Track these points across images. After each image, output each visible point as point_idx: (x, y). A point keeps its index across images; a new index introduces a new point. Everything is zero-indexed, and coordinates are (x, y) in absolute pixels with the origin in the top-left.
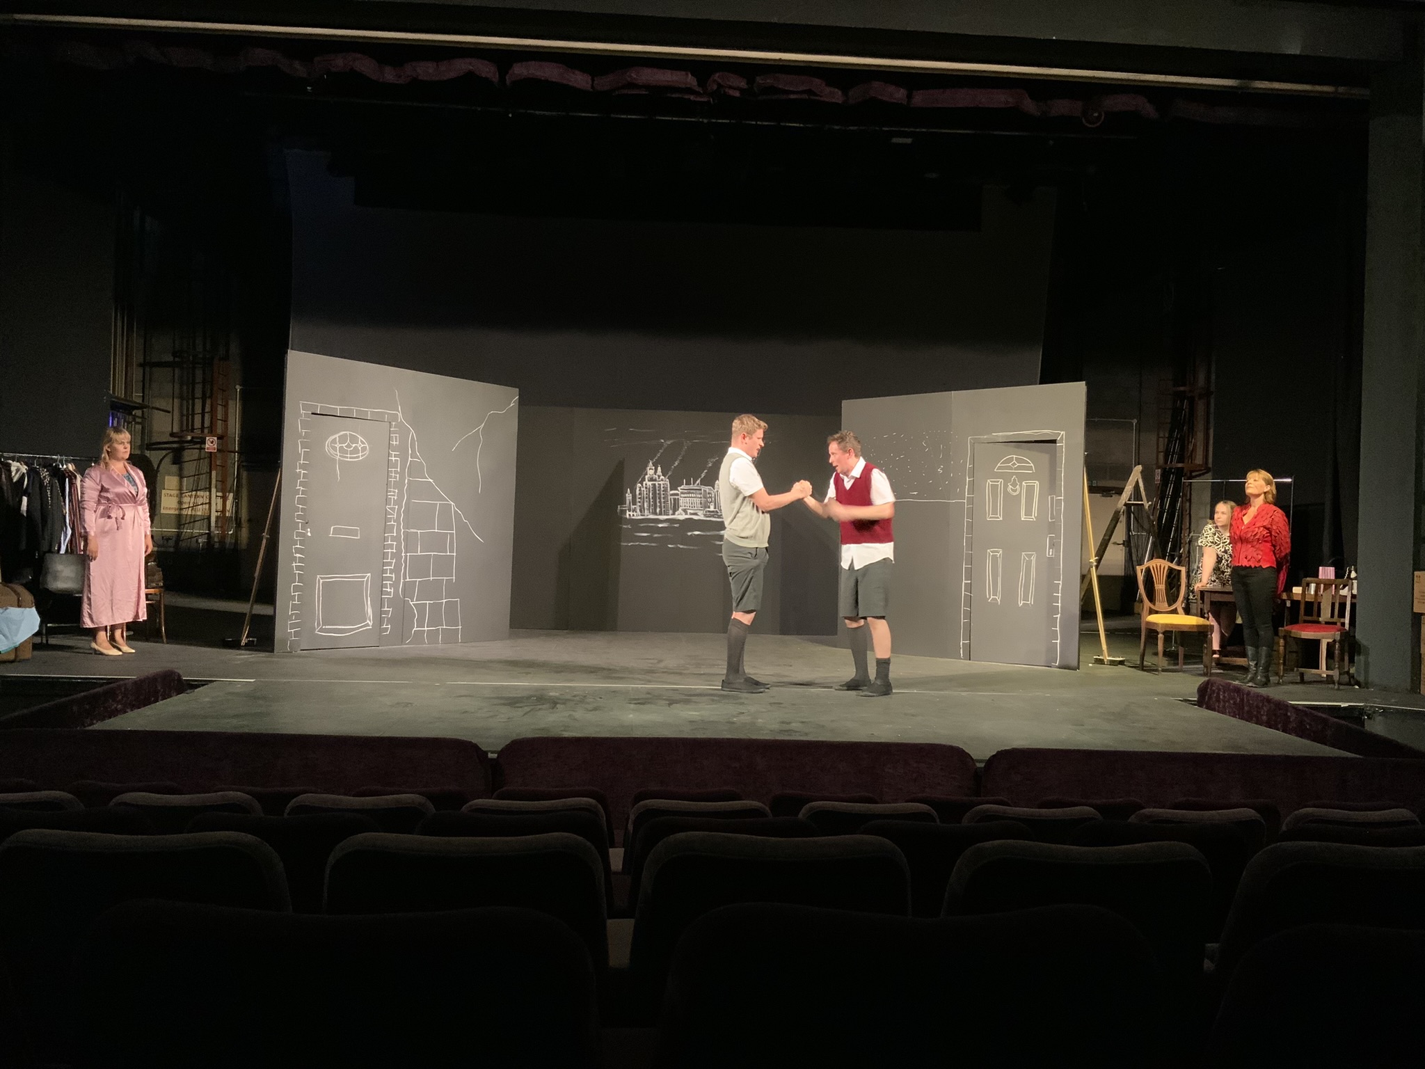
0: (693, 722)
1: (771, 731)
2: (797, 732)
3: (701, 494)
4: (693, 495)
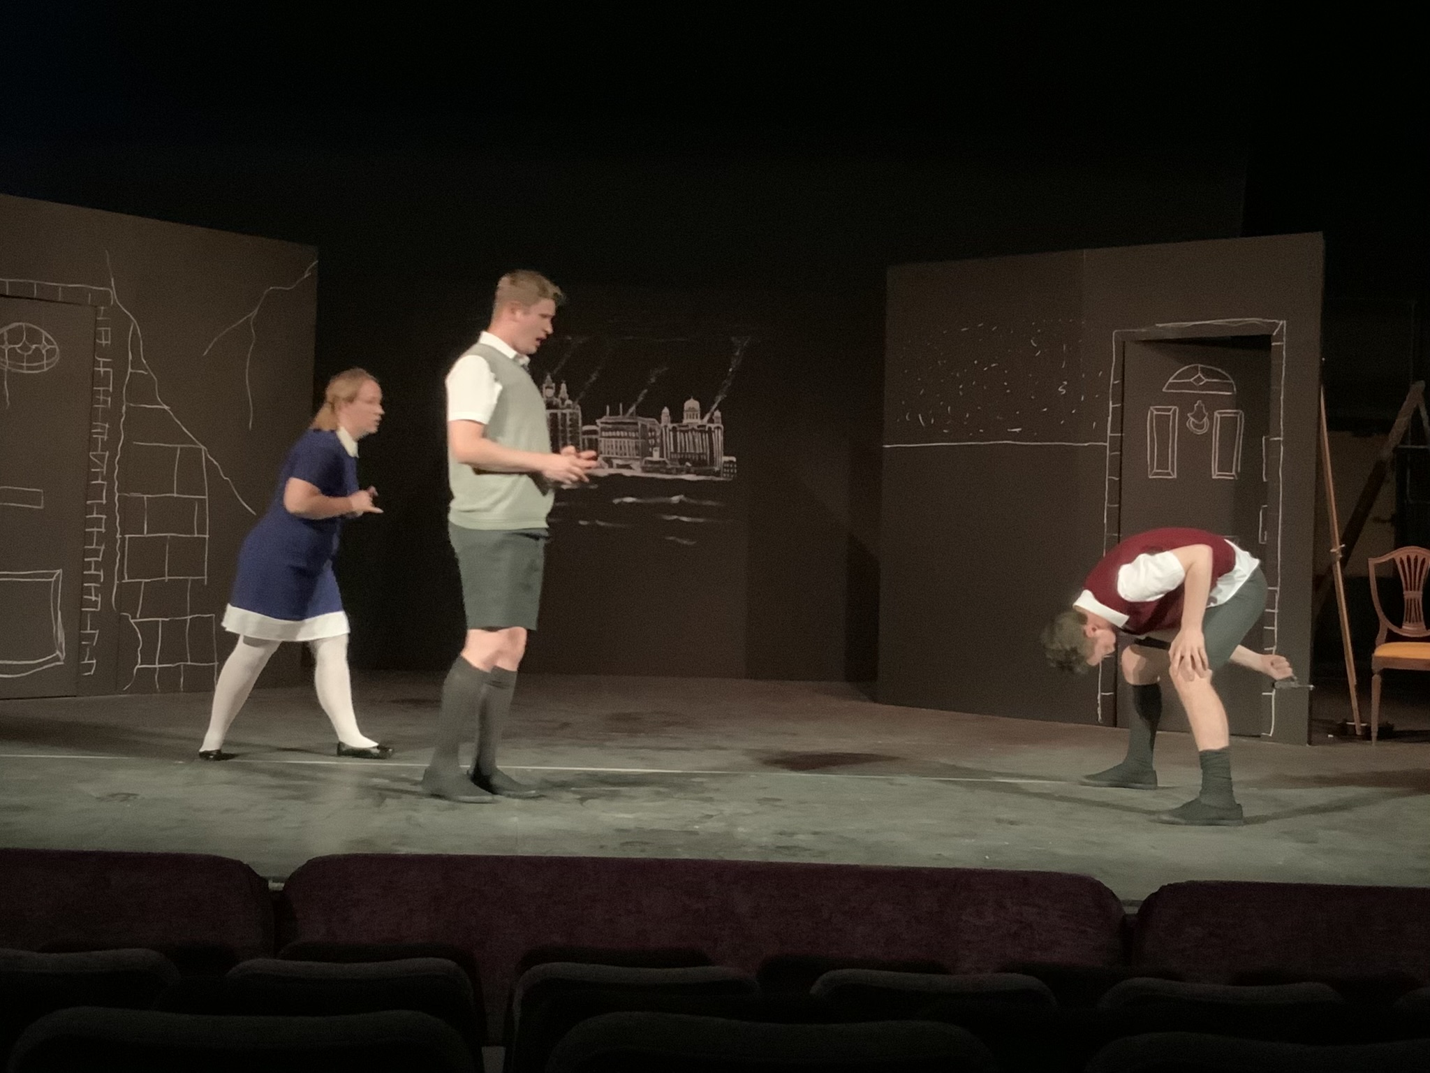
0: (623, 830)
1: (761, 847)
2: (806, 850)
3: (638, 431)
4: (622, 433)
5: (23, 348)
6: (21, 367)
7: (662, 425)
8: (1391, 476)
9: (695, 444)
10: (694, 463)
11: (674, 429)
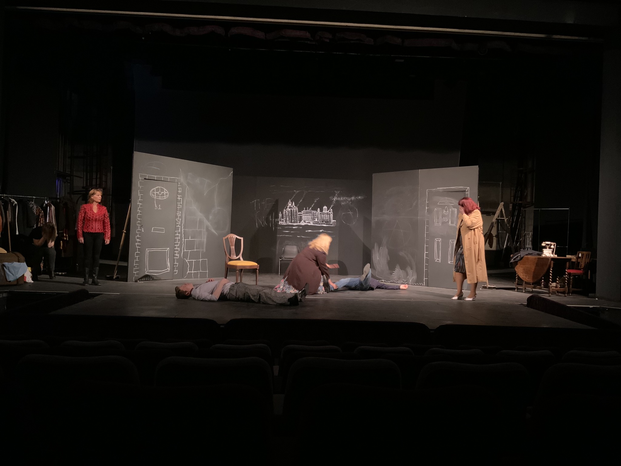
3: (311, 214)
4: (308, 215)
5: (160, 193)
6: (159, 198)
7: (318, 212)
8: (495, 225)
9: (326, 217)
10: (326, 222)
11: (321, 213)
